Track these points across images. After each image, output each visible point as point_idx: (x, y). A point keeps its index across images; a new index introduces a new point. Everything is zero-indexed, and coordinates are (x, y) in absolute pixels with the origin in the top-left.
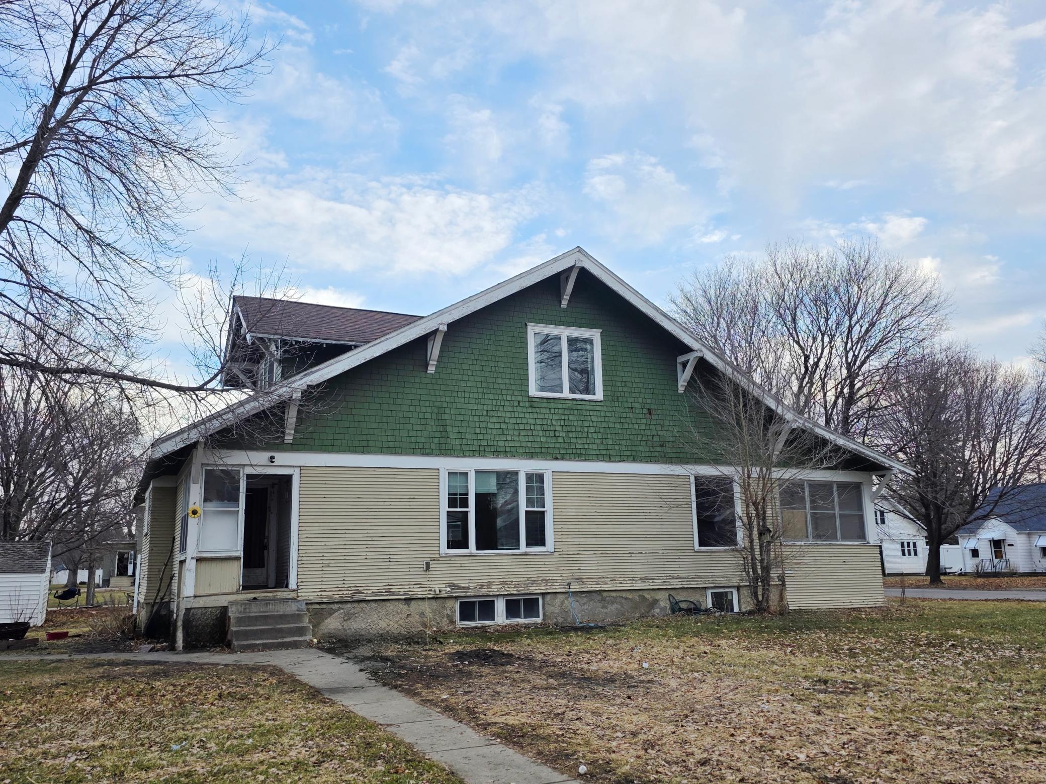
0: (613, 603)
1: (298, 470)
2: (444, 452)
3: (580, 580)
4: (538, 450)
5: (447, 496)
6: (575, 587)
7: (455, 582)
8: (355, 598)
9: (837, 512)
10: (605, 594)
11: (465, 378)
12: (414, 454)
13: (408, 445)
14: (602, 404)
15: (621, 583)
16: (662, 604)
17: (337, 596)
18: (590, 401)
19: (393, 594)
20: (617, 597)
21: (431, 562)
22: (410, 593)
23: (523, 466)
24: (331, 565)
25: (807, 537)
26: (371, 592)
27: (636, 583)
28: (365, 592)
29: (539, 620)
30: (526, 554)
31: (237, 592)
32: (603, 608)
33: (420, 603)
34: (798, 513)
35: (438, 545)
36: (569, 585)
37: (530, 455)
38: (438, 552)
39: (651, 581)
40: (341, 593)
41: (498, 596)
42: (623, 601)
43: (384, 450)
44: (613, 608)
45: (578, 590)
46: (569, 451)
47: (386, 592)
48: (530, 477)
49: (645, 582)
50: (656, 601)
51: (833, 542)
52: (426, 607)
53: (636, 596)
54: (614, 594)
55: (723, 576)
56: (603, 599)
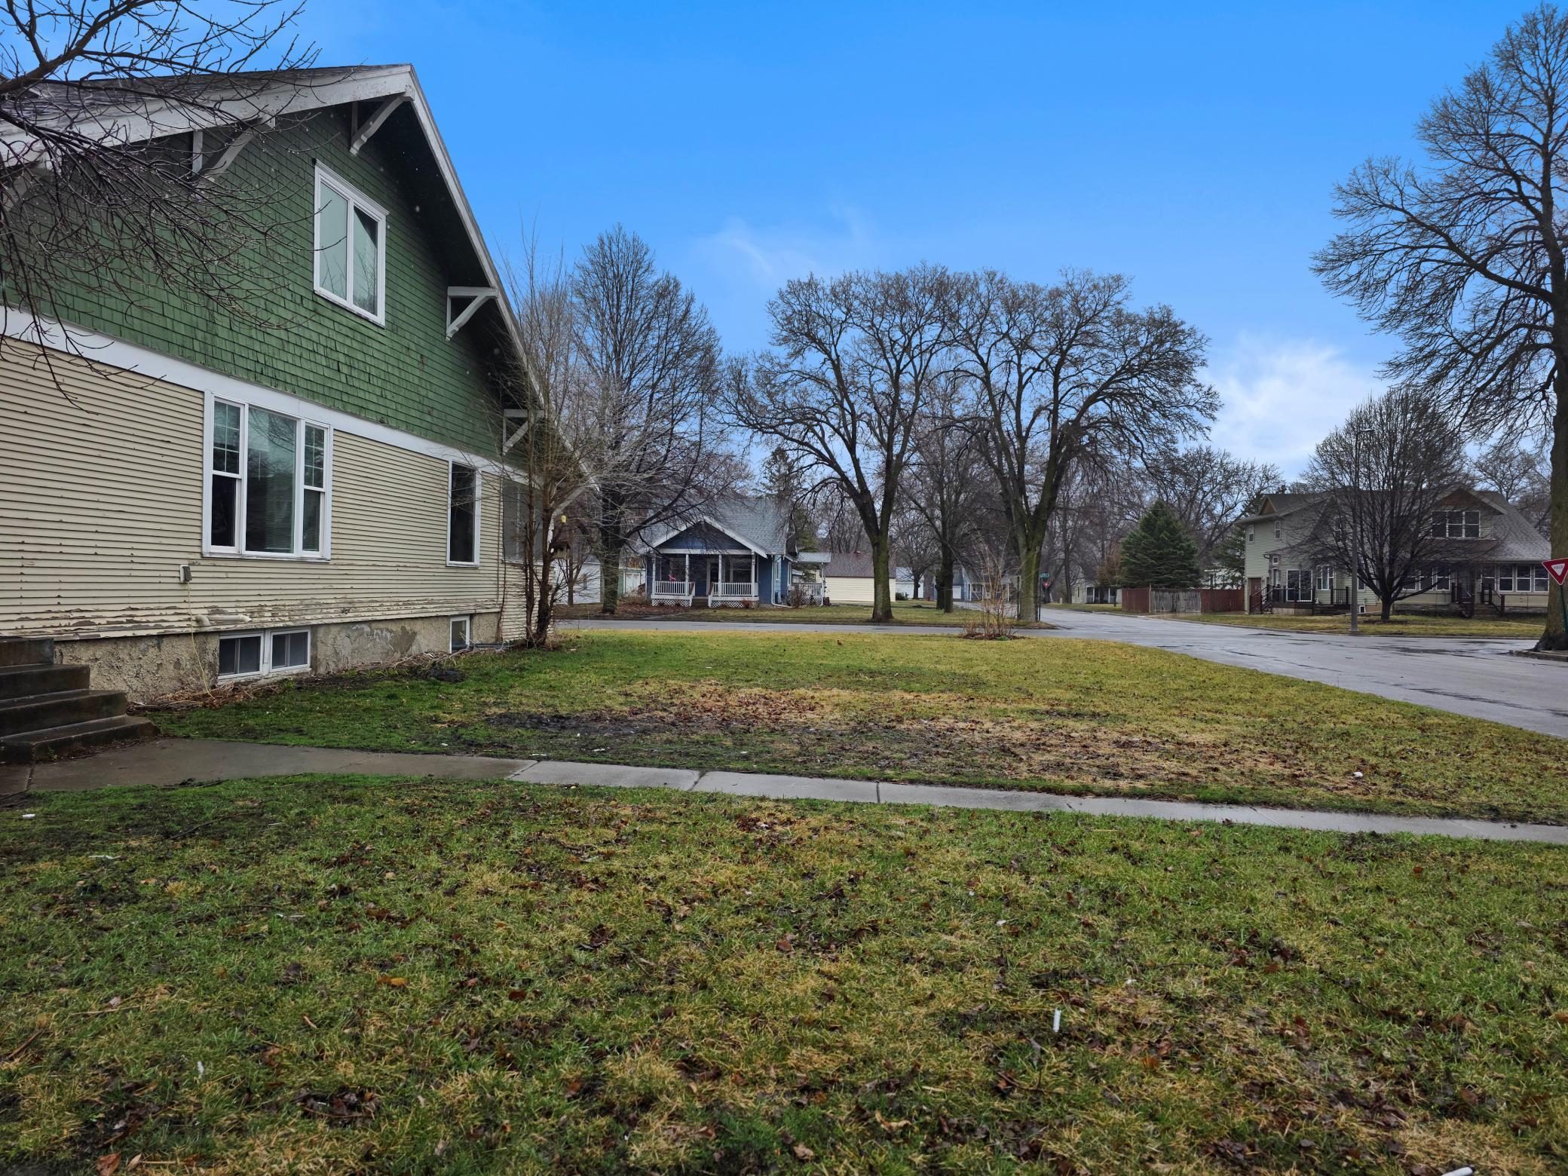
2: (210, 361)
4: (320, 390)
5: (212, 447)
6: (350, 616)
7: (220, 605)
8: (83, 635)
12: (169, 353)
13: (161, 333)
14: (383, 333)
17: (50, 630)
18: (373, 324)
19: (139, 625)
20: (383, 629)
21: (192, 568)
22: (165, 624)
23: (307, 413)
24: (37, 564)
26: (103, 621)
28: (97, 621)
29: (306, 668)
30: (302, 561)
33: (175, 642)
35: (198, 537)
36: (344, 611)
37: (312, 395)
38: (198, 550)
39: (412, 607)
40: (56, 623)
41: (264, 630)
42: (388, 635)
45: (352, 620)
47: (129, 622)
48: (308, 433)
49: (408, 609)
52: (183, 650)
54: (382, 626)
56: (372, 634)
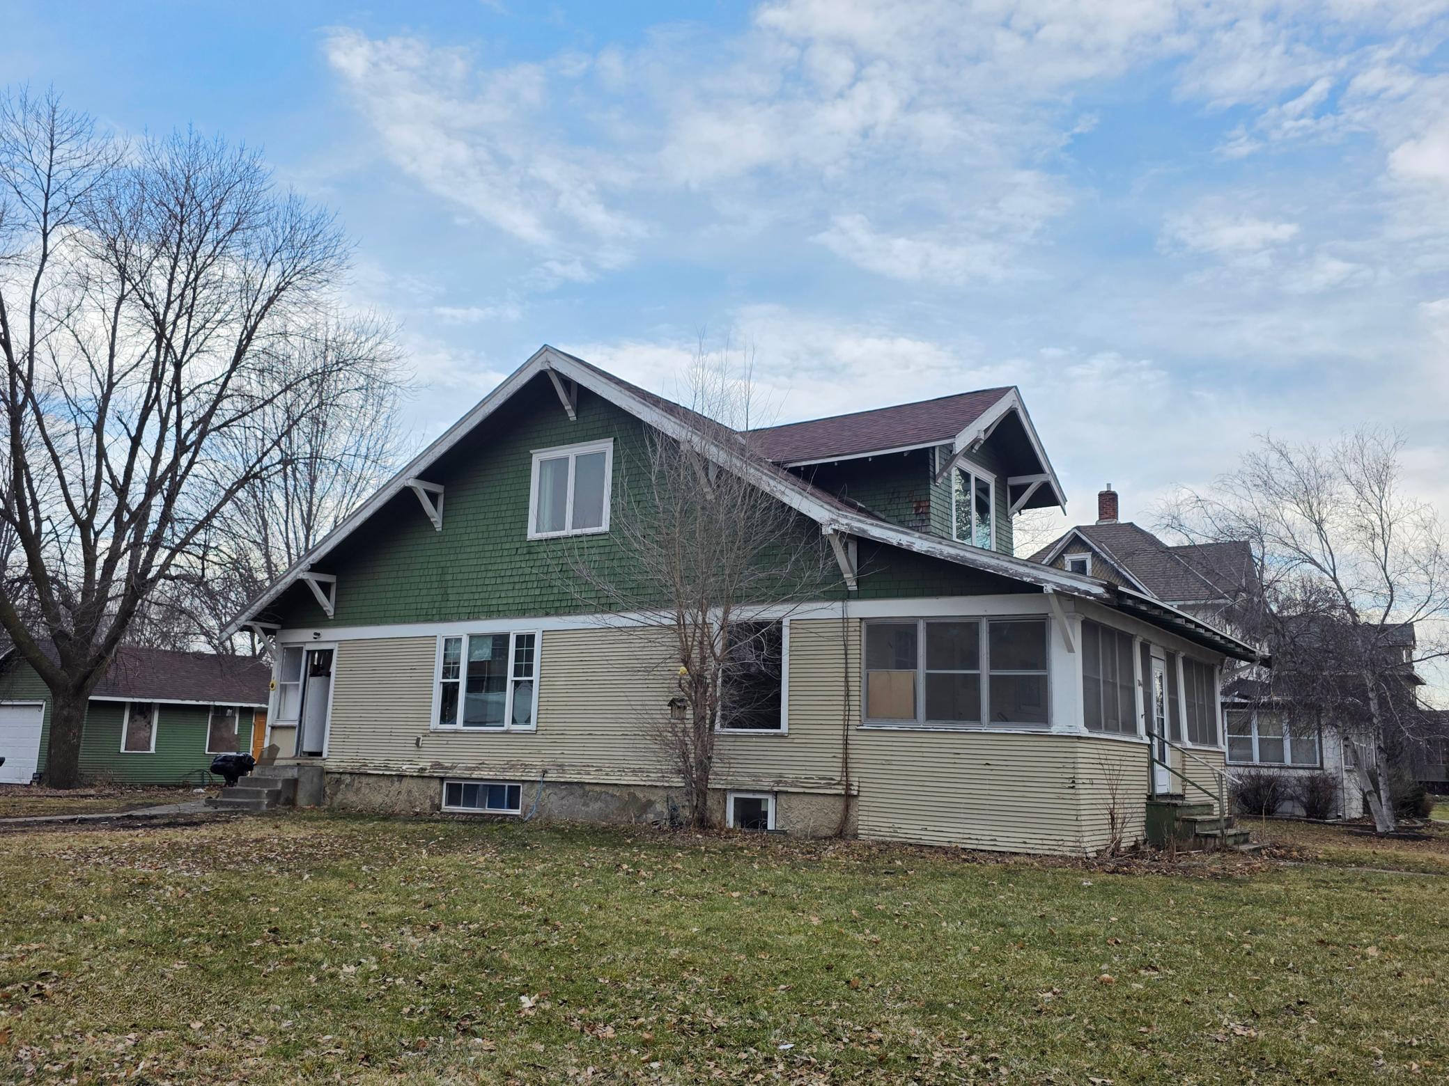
0: (597, 800)
1: (337, 644)
2: (443, 617)
3: (561, 768)
4: (532, 606)
5: (442, 666)
6: (552, 776)
7: (439, 761)
9: (985, 671)
10: (587, 788)
11: (469, 530)
12: (417, 622)
13: (414, 613)
14: (607, 537)
15: (607, 775)
16: (659, 807)
17: (350, 767)
18: (593, 535)
20: (601, 793)
21: (421, 738)
22: (404, 769)
23: (514, 627)
24: (350, 737)
25: (915, 717)
27: (626, 775)
29: (519, 812)
30: (510, 732)
31: (293, 758)
32: (583, 805)
33: (409, 780)
34: (900, 677)
35: (429, 719)
36: (545, 772)
37: (523, 612)
38: (430, 727)
39: (645, 775)
40: (353, 764)
42: (609, 799)
43: (396, 619)
44: (596, 806)
45: (553, 779)
46: (564, 604)
47: (384, 767)
48: (520, 639)
49: (636, 776)
50: (650, 803)
51: (973, 728)
52: (412, 786)
53: (625, 791)
54: (598, 789)
55: (750, 775)
56: (585, 794)
